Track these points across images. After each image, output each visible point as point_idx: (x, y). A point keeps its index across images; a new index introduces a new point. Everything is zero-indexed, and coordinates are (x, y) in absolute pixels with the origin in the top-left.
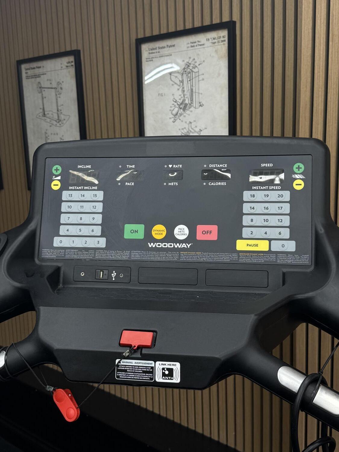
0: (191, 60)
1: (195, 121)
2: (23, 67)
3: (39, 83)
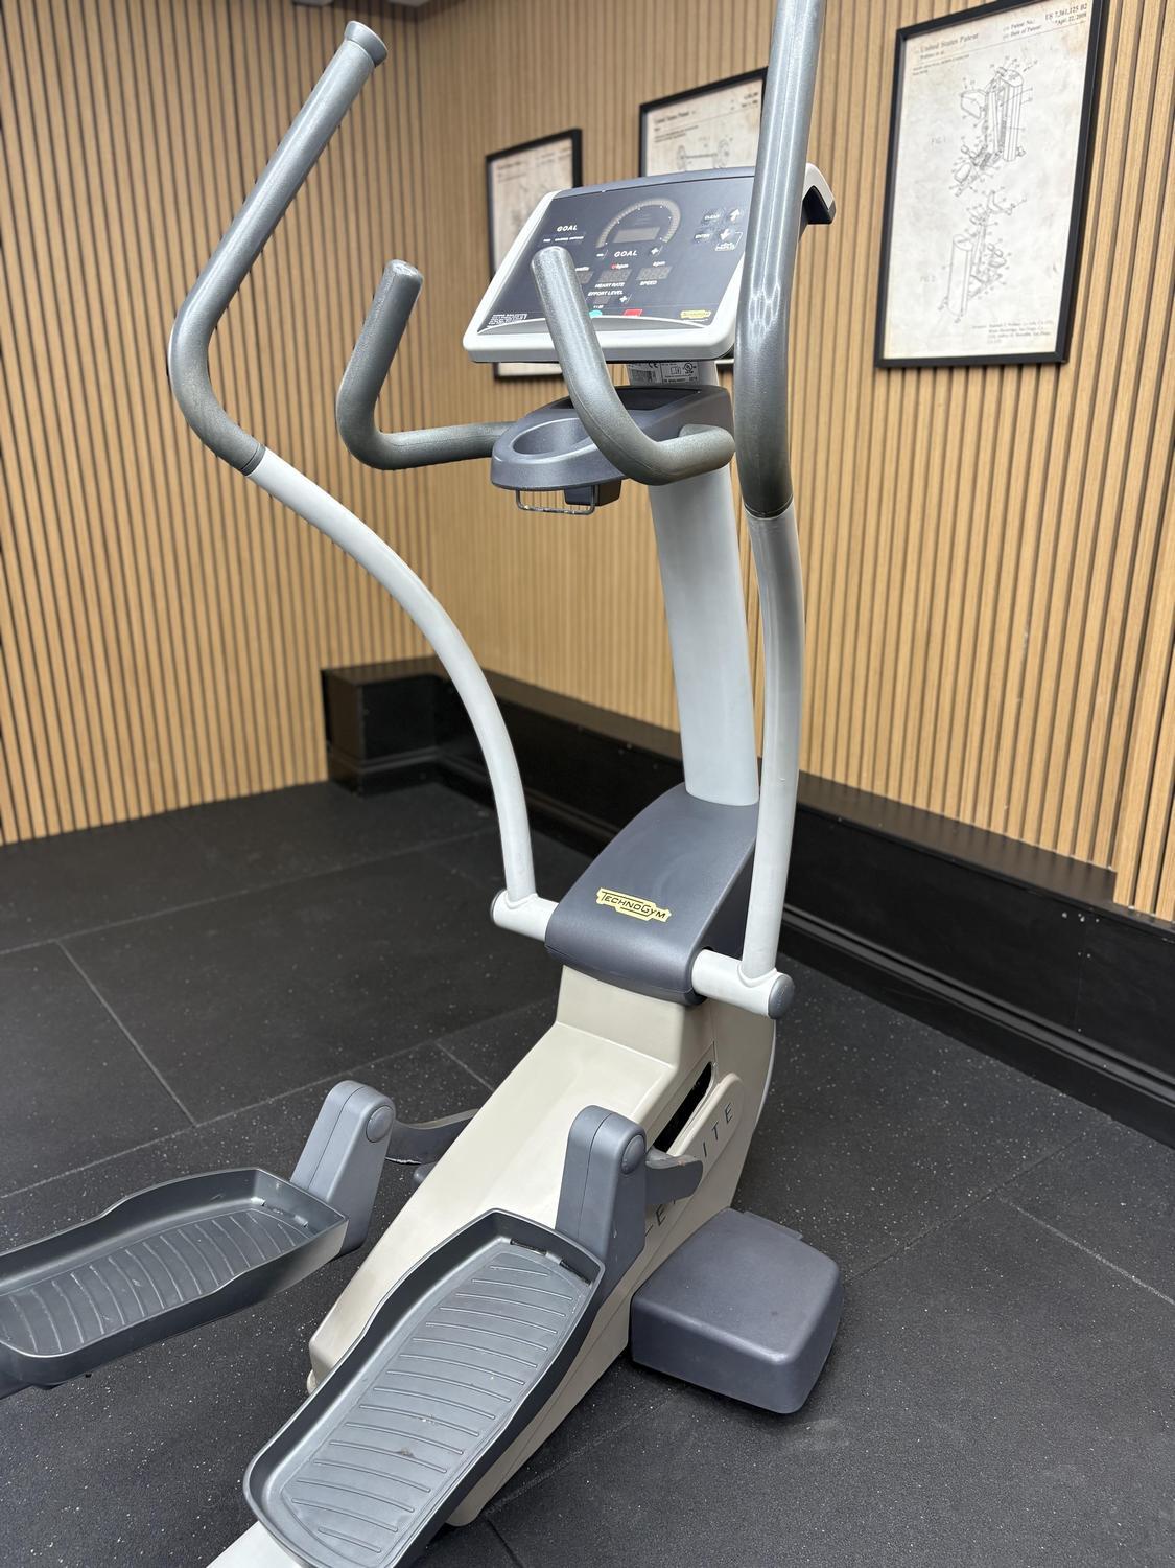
0: (1011, 59)
1: (1002, 188)
2: (652, 117)
3: (681, 148)
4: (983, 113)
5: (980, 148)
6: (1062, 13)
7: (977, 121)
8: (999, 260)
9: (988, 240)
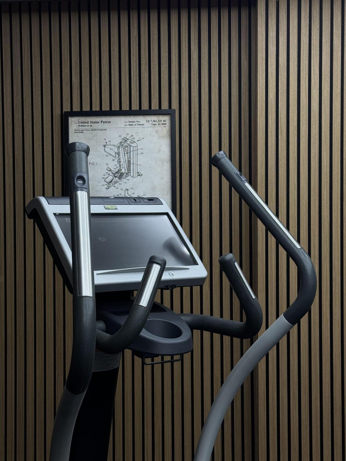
1: (132, 188)
4: (117, 155)
5: (117, 170)
6: (155, 121)
7: (114, 158)
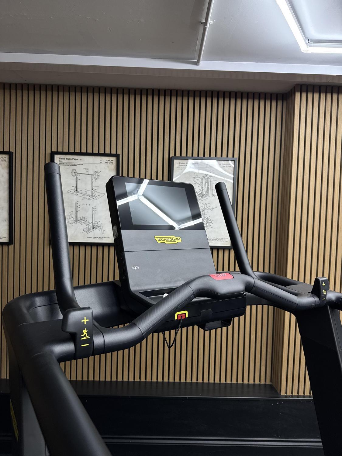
1: (209, 203)
2: (57, 156)
3: (74, 169)
5: (201, 192)
6: (224, 164)
7: (199, 185)
8: (210, 221)
9: (205, 216)
